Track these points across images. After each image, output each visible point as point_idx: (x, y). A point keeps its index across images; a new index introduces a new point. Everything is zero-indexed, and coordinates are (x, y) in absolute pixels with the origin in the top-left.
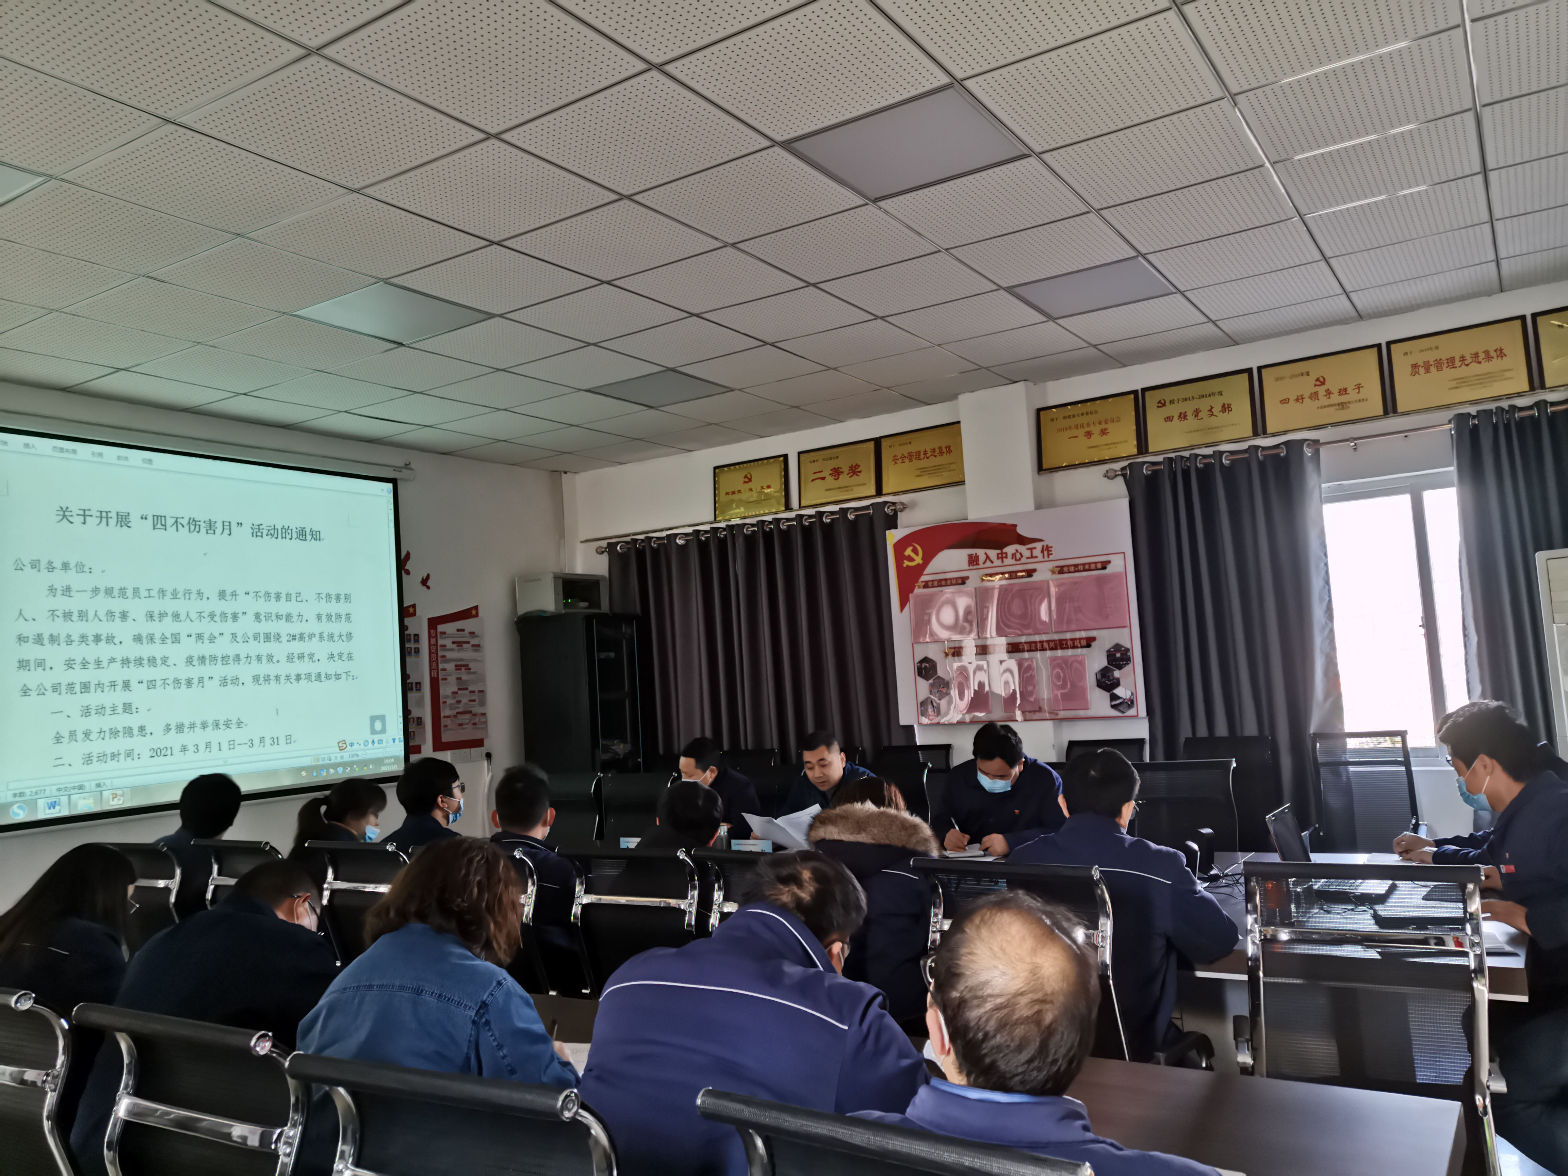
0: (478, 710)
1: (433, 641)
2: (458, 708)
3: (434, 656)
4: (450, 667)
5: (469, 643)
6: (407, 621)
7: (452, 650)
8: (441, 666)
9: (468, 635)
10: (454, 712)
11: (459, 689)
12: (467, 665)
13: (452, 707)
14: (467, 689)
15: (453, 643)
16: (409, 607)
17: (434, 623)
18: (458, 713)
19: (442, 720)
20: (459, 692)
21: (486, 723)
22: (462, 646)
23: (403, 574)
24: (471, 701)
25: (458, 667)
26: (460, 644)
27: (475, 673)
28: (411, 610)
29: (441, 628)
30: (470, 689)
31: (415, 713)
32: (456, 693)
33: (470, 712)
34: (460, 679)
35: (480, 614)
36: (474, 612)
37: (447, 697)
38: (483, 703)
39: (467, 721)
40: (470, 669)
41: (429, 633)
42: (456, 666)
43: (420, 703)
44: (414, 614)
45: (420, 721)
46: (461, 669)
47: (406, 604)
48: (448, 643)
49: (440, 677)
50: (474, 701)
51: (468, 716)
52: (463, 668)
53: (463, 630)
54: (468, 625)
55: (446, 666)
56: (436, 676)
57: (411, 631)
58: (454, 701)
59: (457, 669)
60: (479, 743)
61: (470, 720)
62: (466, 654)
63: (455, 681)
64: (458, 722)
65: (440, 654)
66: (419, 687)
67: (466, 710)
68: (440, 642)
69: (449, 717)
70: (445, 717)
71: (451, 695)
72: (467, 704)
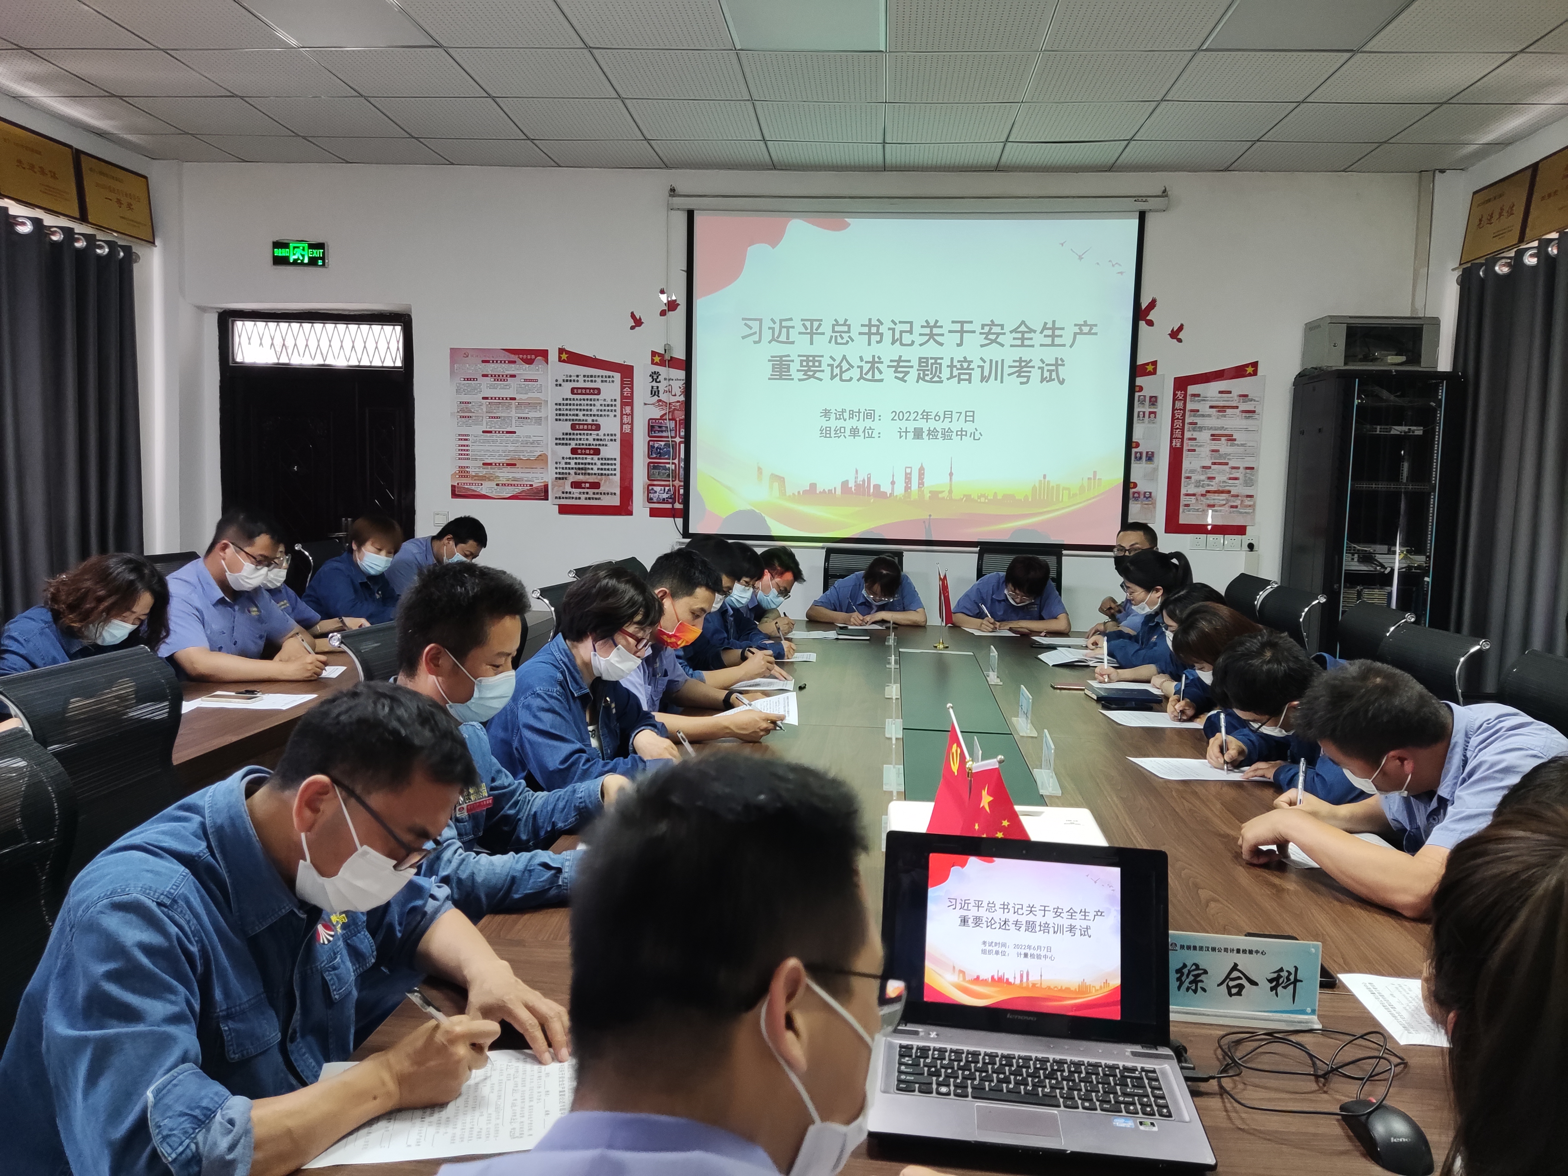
0: (1238, 488)
1: (1179, 405)
2: (1208, 485)
3: (1178, 424)
4: (1204, 437)
5: (1237, 407)
6: (1139, 381)
7: (1209, 416)
8: (1187, 435)
9: (1236, 398)
10: (1202, 490)
11: (1214, 464)
12: (1232, 435)
13: (1198, 484)
14: (1227, 464)
15: (1211, 407)
16: (1147, 364)
17: (1182, 384)
18: (1208, 492)
19: (1182, 497)
20: (1213, 467)
21: (1253, 506)
22: (1225, 411)
23: (1142, 324)
24: (1230, 479)
25: (1215, 437)
26: (1222, 409)
27: (1242, 445)
28: (1150, 368)
29: (1192, 389)
30: (1232, 463)
31: (1142, 486)
32: (1210, 468)
33: (1229, 492)
34: (1217, 451)
35: (1259, 373)
36: (1250, 370)
37: (1193, 471)
38: (1249, 483)
39: (1224, 502)
40: (1235, 440)
41: (1175, 395)
42: (1212, 435)
43: (1152, 476)
44: (1154, 372)
45: (1149, 496)
46: (1220, 440)
47: (1140, 361)
48: (1204, 408)
49: (1185, 448)
50: (1236, 479)
51: (1224, 496)
52: (1223, 439)
53: (1230, 392)
54: (1238, 386)
55: (1195, 435)
56: (1178, 445)
57: (1147, 392)
58: (1203, 477)
59: (1213, 440)
60: (1240, 530)
61: (1227, 500)
62: (1233, 422)
63: (1209, 453)
64: (1209, 502)
65: (1187, 420)
66: (1150, 457)
67: (1221, 489)
68: (1190, 406)
69: (1194, 495)
70: (1187, 495)
71: (1199, 469)
72: (1224, 482)
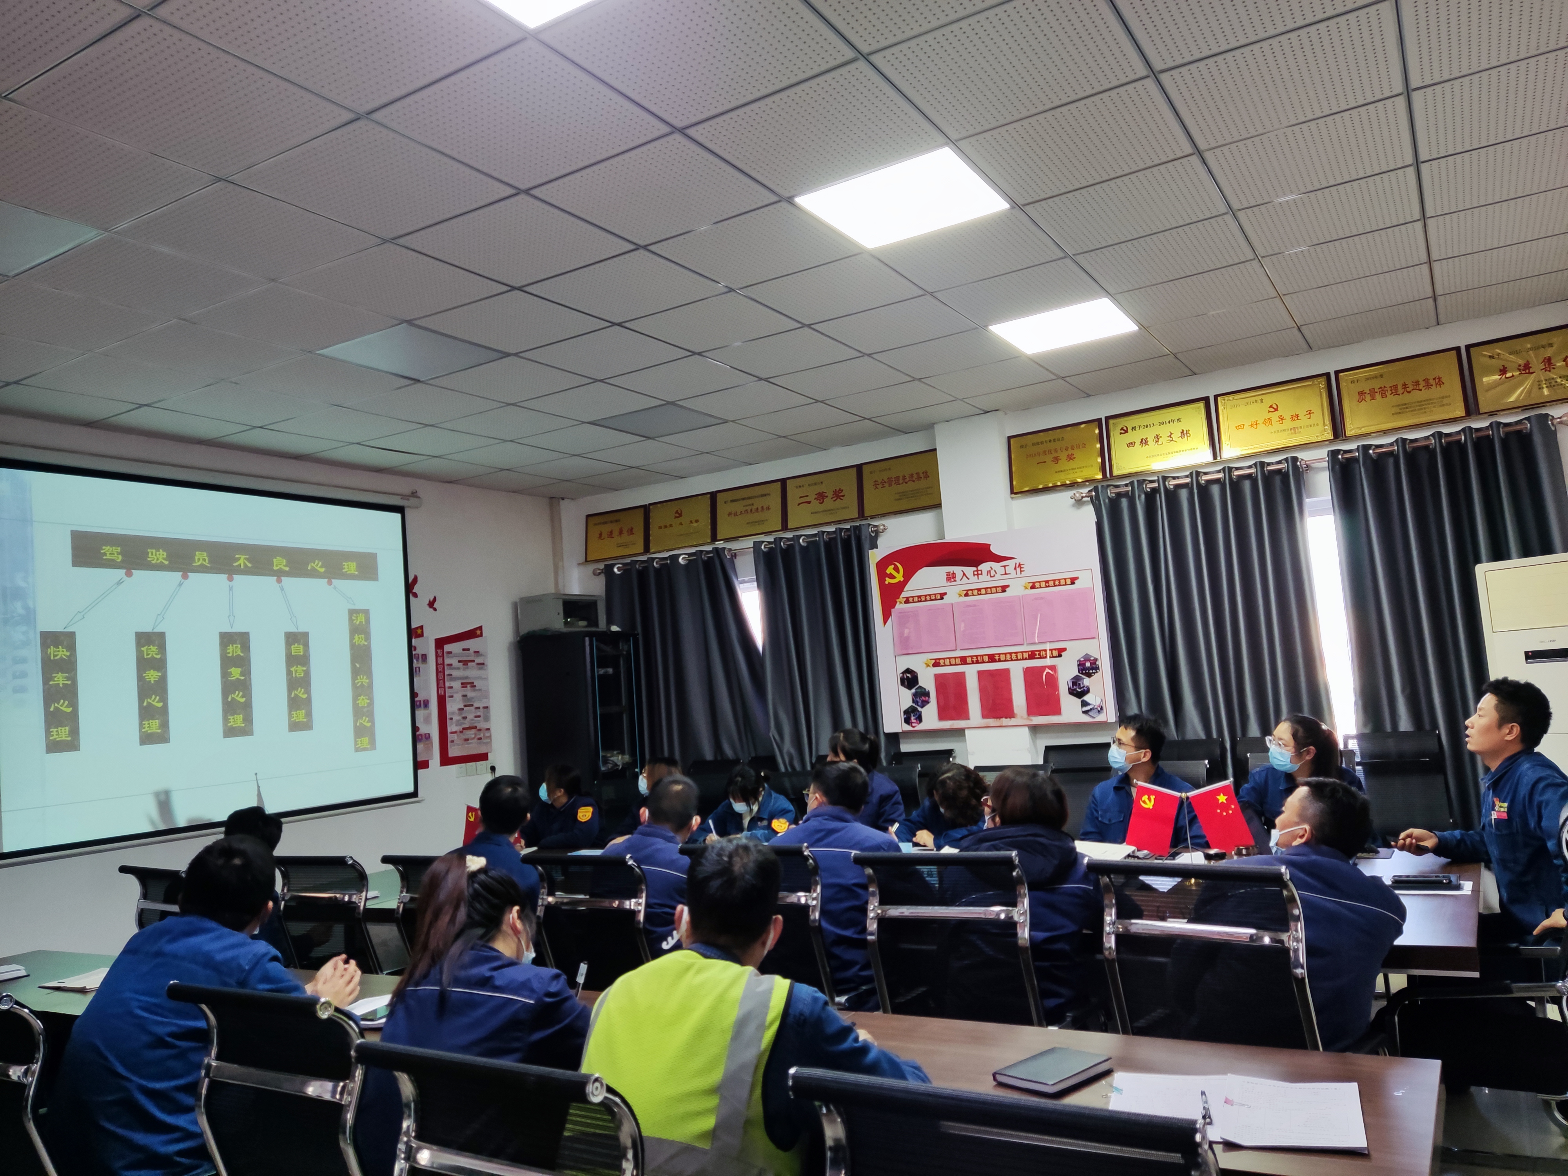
0: (482, 725)
1: (440, 660)
2: (464, 723)
3: (440, 675)
4: (457, 685)
5: (473, 661)
6: (414, 642)
7: (458, 668)
8: (447, 684)
9: (473, 654)
10: (460, 728)
11: (465, 706)
12: (473, 683)
13: (458, 723)
14: (472, 705)
15: (459, 661)
16: (417, 628)
17: (440, 643)
18: (464, 729)
19: (449, 735)
20: (465, 708)
21: (490, 737)
22: (467, 665)
23: (411, 597)
24: (476, 717)
25: (464, 685)
26: (465, 663)
27: (480, 690)
28: (419, 631)
29: (447, 648)
30: (476, 705)
31: (423, 730)
32: (463, 709)
33: (475, 727)
34: (466, 696)
35: (484, 634)
36: (478, 632)
37: (453, 713)
38: (487, 719)
39: (473, 736)
40: (475, 686)
41: (437, 653)
42: (462, 684)
43: (427, 720)
44: (422, 635)
45: (428, 737)
46: (466, 687)
47: (413, 626)
48: (454, 662)
49: (447, 695)
50: (479, 716)
51: (473, 731)
52: (468, 686)
53: (468, 650)
54: (472, 644)
55: (453, 684)
56: (443, 693)
57: (419, 651)
58: (460, 718)
59: (463, 687)
60: (484, 757)
61: (475, 734)
62: (471, 673)
63: (461, 698)
64: (466, 737)
65: (446, 673)
66: (426, 704)
67: (471, 725)
68: (447, 661)
69: (455, 732)
70: (452, 733)
71: (457, 711)
72: (472, 720)
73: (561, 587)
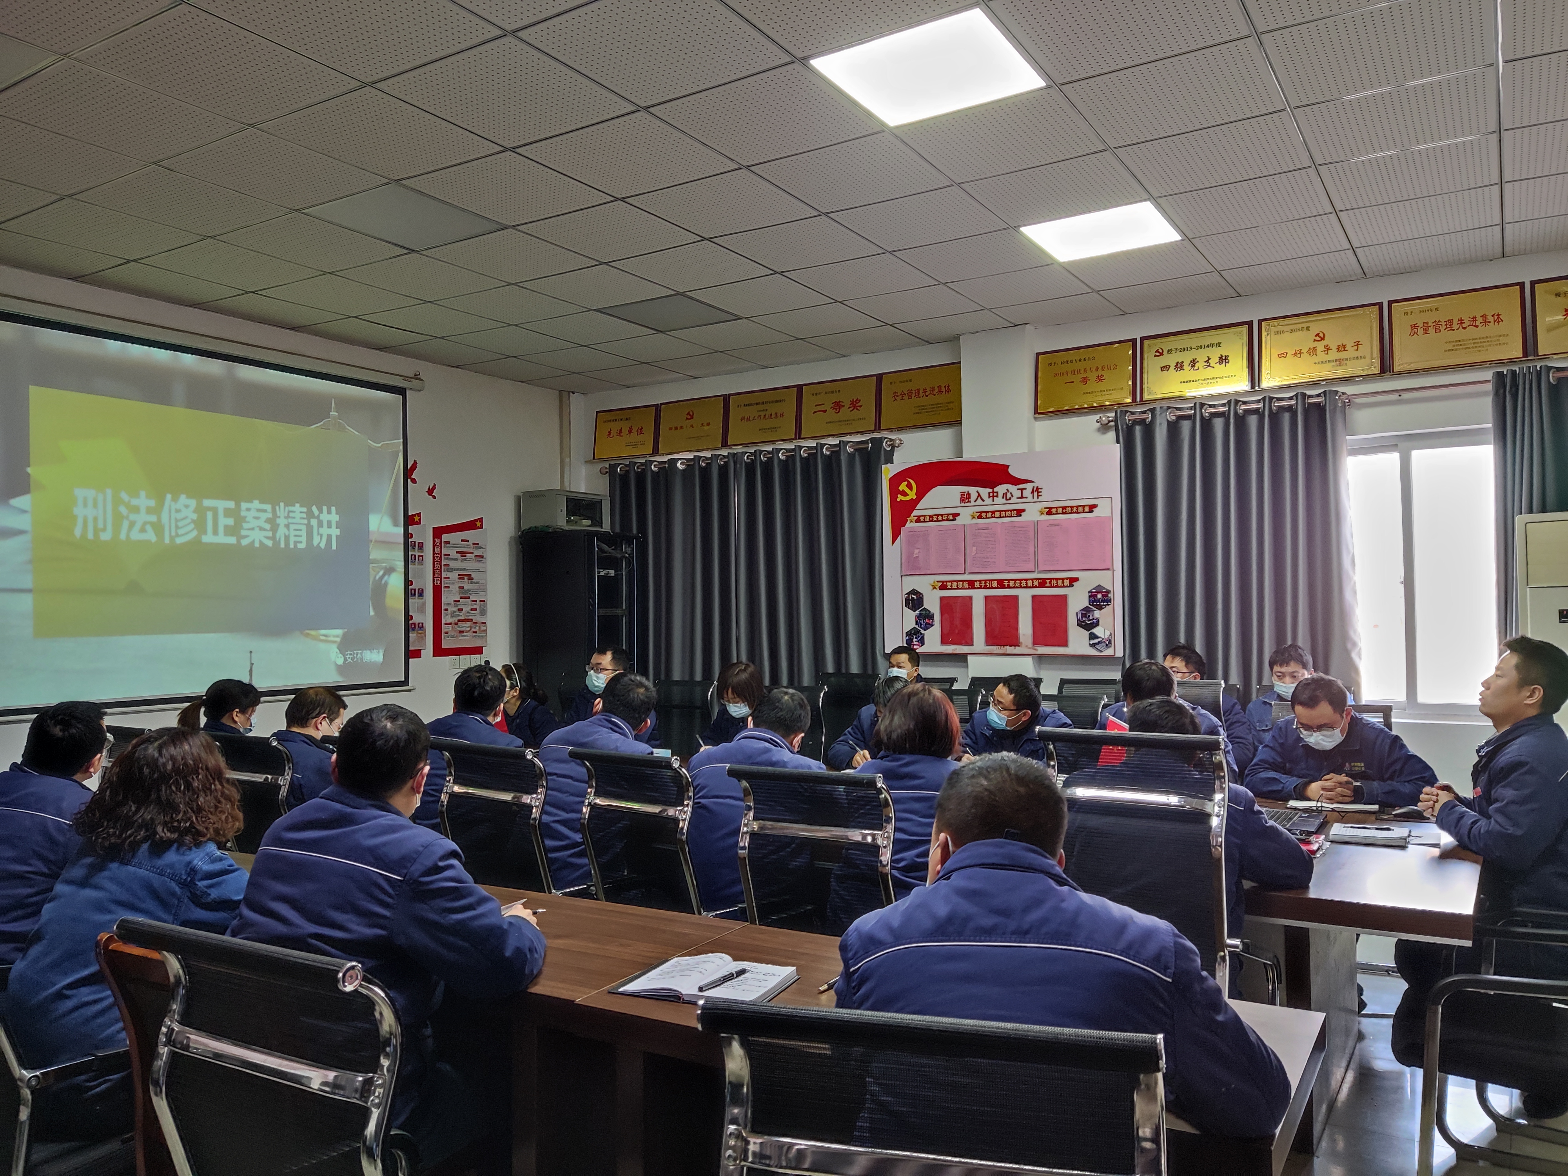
0: (479, 619)
1: (437, 550)
2: (459, 615)
3: (437, 565)
4: (454, 576)
5: (472, 553)
6: (411, 529)
7: (456, 559)
8: (444, 575)
9: (472, 545)
10: (456, 620)
11: (461, 598)
12: (470, 575)
13: (453, 615)
14: (469, 598)
15: (457, 552)
16: (415, 515)
17: (438, 532)
18: (459, 621)
19: (443, 625)
20: (462, 600)
21: (486, 631)
22: (465, 556)
23: (409, 481)
24: (472, 610)
25: (461, 577)
26: (463, 554)
27: (477, 583)
28: (416, 518)
29: (445, 537)
30: (472, 598)
31: (416, 619)
32: (459, 601)
33: (472, 620)
34: (463, 587)
35: (484, 526)
36: (478, 524)
37: (449, 604)
38: (483, 612)
39: (469, 629)
40: (473, 579)
41: (434, 542)
42: (459, 575)
43: (422, 609)
44: (419, 523)
45: (421, 626)
46: (464, 579)
47: (410, 513)
48: (453, 552)
49: (443, 586)
50: (476, 609)
51: (469, 624)
52: (466, 578)
53: (467, 541)
54: (472, 535)
55: (449, 574)
56: (439, 583)
57: (416, 539)
58: (455, 609)
59: (460, 579)
60: (479, 650)
61: (471, 627)
62: (469, 565)
63: (458, 589)
64: (460, 629)
65: (443, 563)
66: (421, 593)
67: (467, 618)
68: (444, 551)
69: (450, 624)
70: (446, 624)
71: (453, 603)
72: (468, 612)
73: (567, 484)
